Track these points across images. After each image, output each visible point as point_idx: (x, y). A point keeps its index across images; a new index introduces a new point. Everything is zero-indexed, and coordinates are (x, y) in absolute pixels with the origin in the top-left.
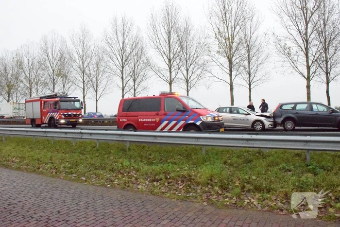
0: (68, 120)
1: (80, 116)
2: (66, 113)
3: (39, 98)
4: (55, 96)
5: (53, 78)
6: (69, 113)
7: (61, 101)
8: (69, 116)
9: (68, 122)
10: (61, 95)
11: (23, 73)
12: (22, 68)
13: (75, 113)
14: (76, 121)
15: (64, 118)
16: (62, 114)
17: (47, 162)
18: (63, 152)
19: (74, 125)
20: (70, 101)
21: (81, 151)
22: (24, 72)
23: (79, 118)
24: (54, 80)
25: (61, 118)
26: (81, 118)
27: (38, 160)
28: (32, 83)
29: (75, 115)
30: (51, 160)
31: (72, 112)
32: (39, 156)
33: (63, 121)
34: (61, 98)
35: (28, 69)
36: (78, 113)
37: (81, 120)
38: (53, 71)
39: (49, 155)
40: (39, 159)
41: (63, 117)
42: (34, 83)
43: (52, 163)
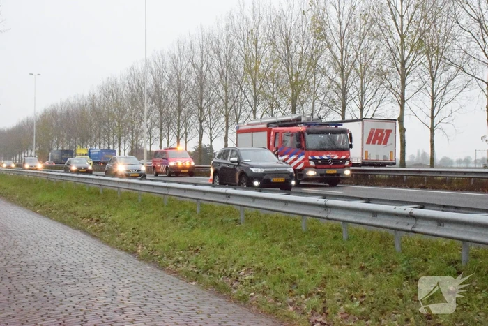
0: (322, 171)
1: (347, 163)
2: (317, 158)
3: (265, 126)
4: (297, 122)
5: (402, 56)
6: (325, 157)
7: (309, 133)
8: (325, 162)
9: (321, 175)
10: (308, 119)
11: (328, 50)
12: (324, 37)
13: (336, 157)
14: (338, 174)
15: (315, 168)
16: (310, 158)
17: (310, 290)
18: (362, 268)
19: (334, 181)
20: (327, 133)
21: (409, 269)
22: (329, 46)
23: (344, 167)
24: (403, 63)
25: (307, 166)
26: (348, 167)
27: (293, 281)
28: (349, 74)
29: (336, 162)
30: (323, 285)
31: (330, 155)
32: (295, 271)
33: (311, 173)
34: (309, 126)
35: (337, 39)
36: (343, 157)
37: (347, 172)
38: (402, 36)
39: (323, 270)
40: (294, 278)
41: (312, 164)
42: (353, 72)
43: (323, 295)
